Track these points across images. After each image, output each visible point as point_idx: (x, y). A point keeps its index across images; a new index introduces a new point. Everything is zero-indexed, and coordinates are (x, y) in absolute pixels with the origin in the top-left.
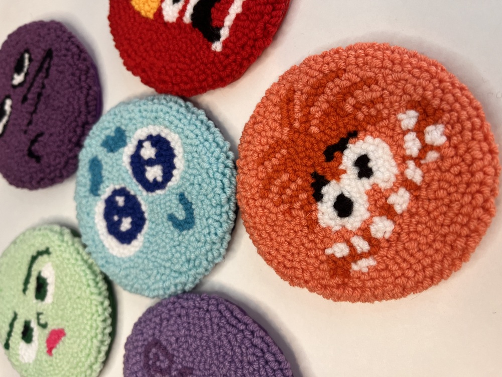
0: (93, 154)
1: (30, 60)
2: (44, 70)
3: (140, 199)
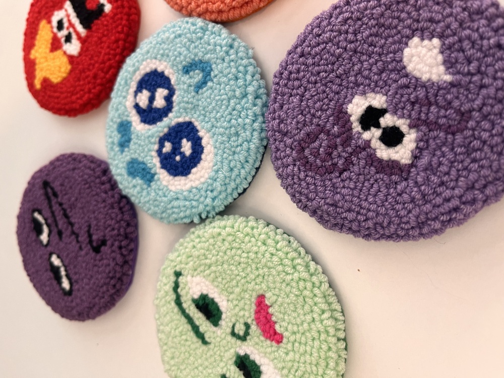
0: (124, 167)
1: (40, 213)
2: (52, 198)
3: (173, 123)
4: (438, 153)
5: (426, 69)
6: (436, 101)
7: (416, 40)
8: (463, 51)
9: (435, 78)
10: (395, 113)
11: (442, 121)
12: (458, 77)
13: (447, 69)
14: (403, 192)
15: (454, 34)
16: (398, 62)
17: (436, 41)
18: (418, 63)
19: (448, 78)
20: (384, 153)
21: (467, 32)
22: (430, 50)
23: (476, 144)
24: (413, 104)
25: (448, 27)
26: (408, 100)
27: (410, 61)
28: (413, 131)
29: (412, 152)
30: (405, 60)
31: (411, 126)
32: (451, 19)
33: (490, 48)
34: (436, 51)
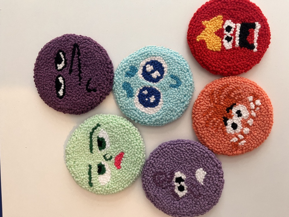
0: (122, 82)
3: (154, 87)
4: (189, 199)
5: (199, 178)
6: (196, 187)
7: (202, 169)
8: (209, 180)
9: (200, 181)
10: (186, 183)
11: (195, 193)
12: (205, 185)
13: (204, 181)
14: (175, 204)
15: (210, 174)
16: (195, 171)
17: (206, 173)
18: (199, 175)
19: (202, 184)
20: (177, 191)
21: (213, 176)
22: (203, 174)
23: (198, 203)
24: (191, 184)
25: (210, 172)
26: (191, 183)
27: (197, 173)
28: (187, 190)
29: (183, 195)
30: (196, 172)
31: (187, 189)
32: (212, 170)
33: (215, 184)
34: (204, 175)
